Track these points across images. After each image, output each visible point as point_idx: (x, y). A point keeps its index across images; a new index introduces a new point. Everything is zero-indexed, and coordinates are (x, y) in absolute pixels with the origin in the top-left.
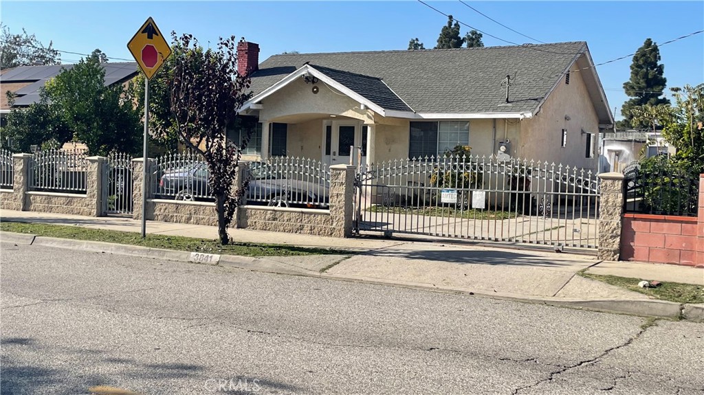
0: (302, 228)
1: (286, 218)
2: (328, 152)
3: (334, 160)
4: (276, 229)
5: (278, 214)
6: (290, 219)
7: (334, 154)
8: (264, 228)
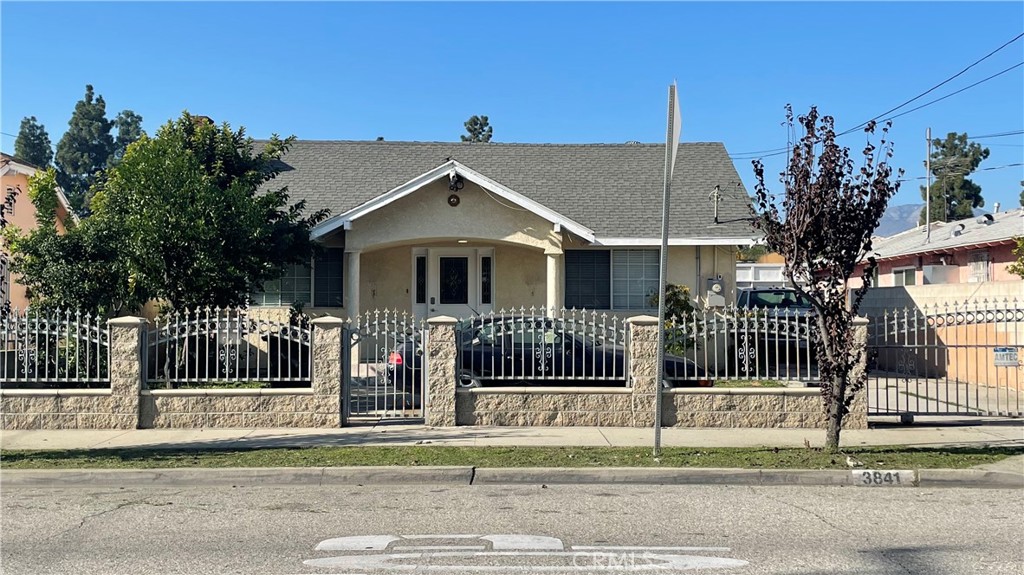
0: (783, 418)
1: (753, 405)
2: (421, 298)
3: (433, 310)
4: (734, 423)
5: (737, 400)
6: (761, 406)
7: (433, 302)
8: (711, 424)
